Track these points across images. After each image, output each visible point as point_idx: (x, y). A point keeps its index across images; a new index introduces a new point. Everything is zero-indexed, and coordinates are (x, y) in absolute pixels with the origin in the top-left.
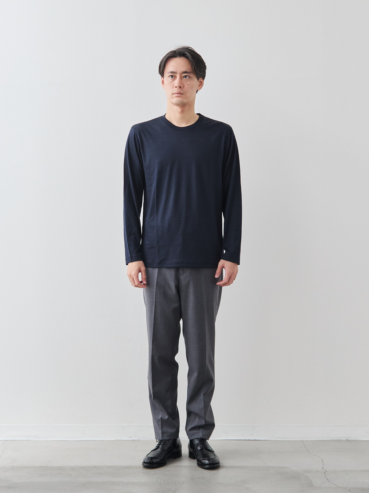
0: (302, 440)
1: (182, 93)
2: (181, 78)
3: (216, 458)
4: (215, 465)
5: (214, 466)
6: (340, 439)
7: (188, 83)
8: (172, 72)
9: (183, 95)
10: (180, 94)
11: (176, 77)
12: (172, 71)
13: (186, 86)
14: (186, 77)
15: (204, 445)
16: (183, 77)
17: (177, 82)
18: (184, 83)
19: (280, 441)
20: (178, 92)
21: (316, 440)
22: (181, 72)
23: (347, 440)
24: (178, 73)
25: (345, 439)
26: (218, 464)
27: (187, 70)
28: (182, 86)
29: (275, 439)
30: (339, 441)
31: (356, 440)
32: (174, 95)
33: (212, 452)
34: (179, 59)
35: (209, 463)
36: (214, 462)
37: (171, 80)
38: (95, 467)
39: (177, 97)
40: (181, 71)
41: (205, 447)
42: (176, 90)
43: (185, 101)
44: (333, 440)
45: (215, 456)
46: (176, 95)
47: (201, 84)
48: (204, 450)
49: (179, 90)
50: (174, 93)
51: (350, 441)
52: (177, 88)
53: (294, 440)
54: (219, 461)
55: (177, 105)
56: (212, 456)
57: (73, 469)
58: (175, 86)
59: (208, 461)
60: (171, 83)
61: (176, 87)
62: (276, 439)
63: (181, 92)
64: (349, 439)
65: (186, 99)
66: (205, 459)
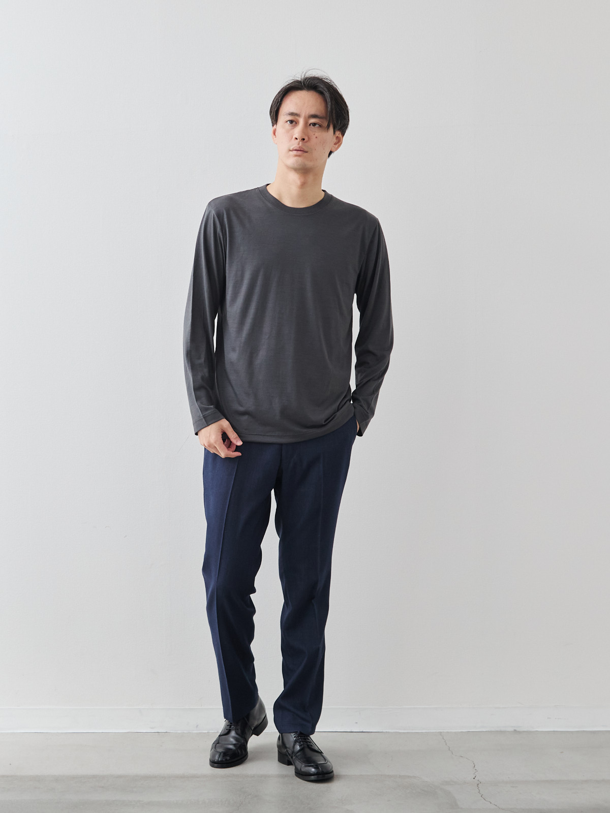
0: (440, 731)
1: (306, 149)
2: (307, 125)
3: (328, 763)
4: (326, 775)
5: (324, 776)
6: (503, 729)
7: (317, 134)
8: (292, 114)
9: (306, 154)
10: (302, 151)
11: (298, 123)
12: (292, 112)
13: (313, 140)
14: (314, 124)
15: (307, 742)
16: (310, 125)
17: (298, 131)
18: (311, 133)
19: (404, 733)
20: (299, 147)
21: (463, 731)
22: (307, 115)
23: (515, 730)
24: (303, 115)
25: (512, 729)
26: (332, 774)
27: (318, 113)
28: (306, 139)
29: (395, 731)
30: (501, 732)
31: (530, 731)
32: (291, 152)
33: (320, 753)
34: (307, 92)
35: (317, 773)
36: (325, 771)
37: (290, 128)
38: (94, 777)
39: (296, 156)
40: (307, 113)
41: (308, 745)
42: (295, 144)
43: (309, 164)
44: (491, 732)
45: (325, 759)
46: (295, 152)
47: (338, 142)
48: (307, 750)
49: (300, 144)
50: (291, 148)
51: (519, 732)
52: (298, 140)
53: (428, 731)
54: (332, 768)
55: (296, 170)
56: (320, 761)
57: (57, 779)
58: (294, 137)
59: (315, 768)
60: (288, 131)
61: (296, 139)
62: (397, 731)
63: (304, 148)
64: (518, 729)
65: (311, 161)
66: (310, 766)
